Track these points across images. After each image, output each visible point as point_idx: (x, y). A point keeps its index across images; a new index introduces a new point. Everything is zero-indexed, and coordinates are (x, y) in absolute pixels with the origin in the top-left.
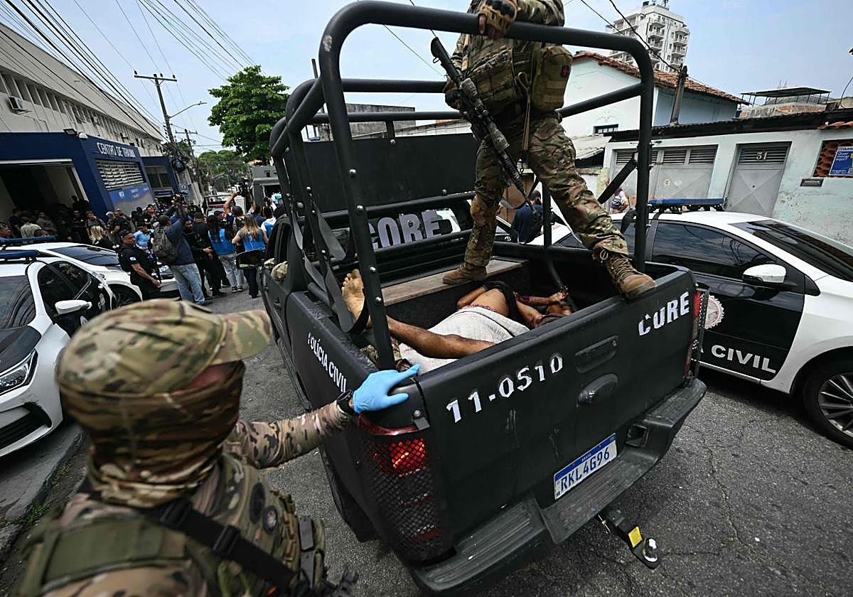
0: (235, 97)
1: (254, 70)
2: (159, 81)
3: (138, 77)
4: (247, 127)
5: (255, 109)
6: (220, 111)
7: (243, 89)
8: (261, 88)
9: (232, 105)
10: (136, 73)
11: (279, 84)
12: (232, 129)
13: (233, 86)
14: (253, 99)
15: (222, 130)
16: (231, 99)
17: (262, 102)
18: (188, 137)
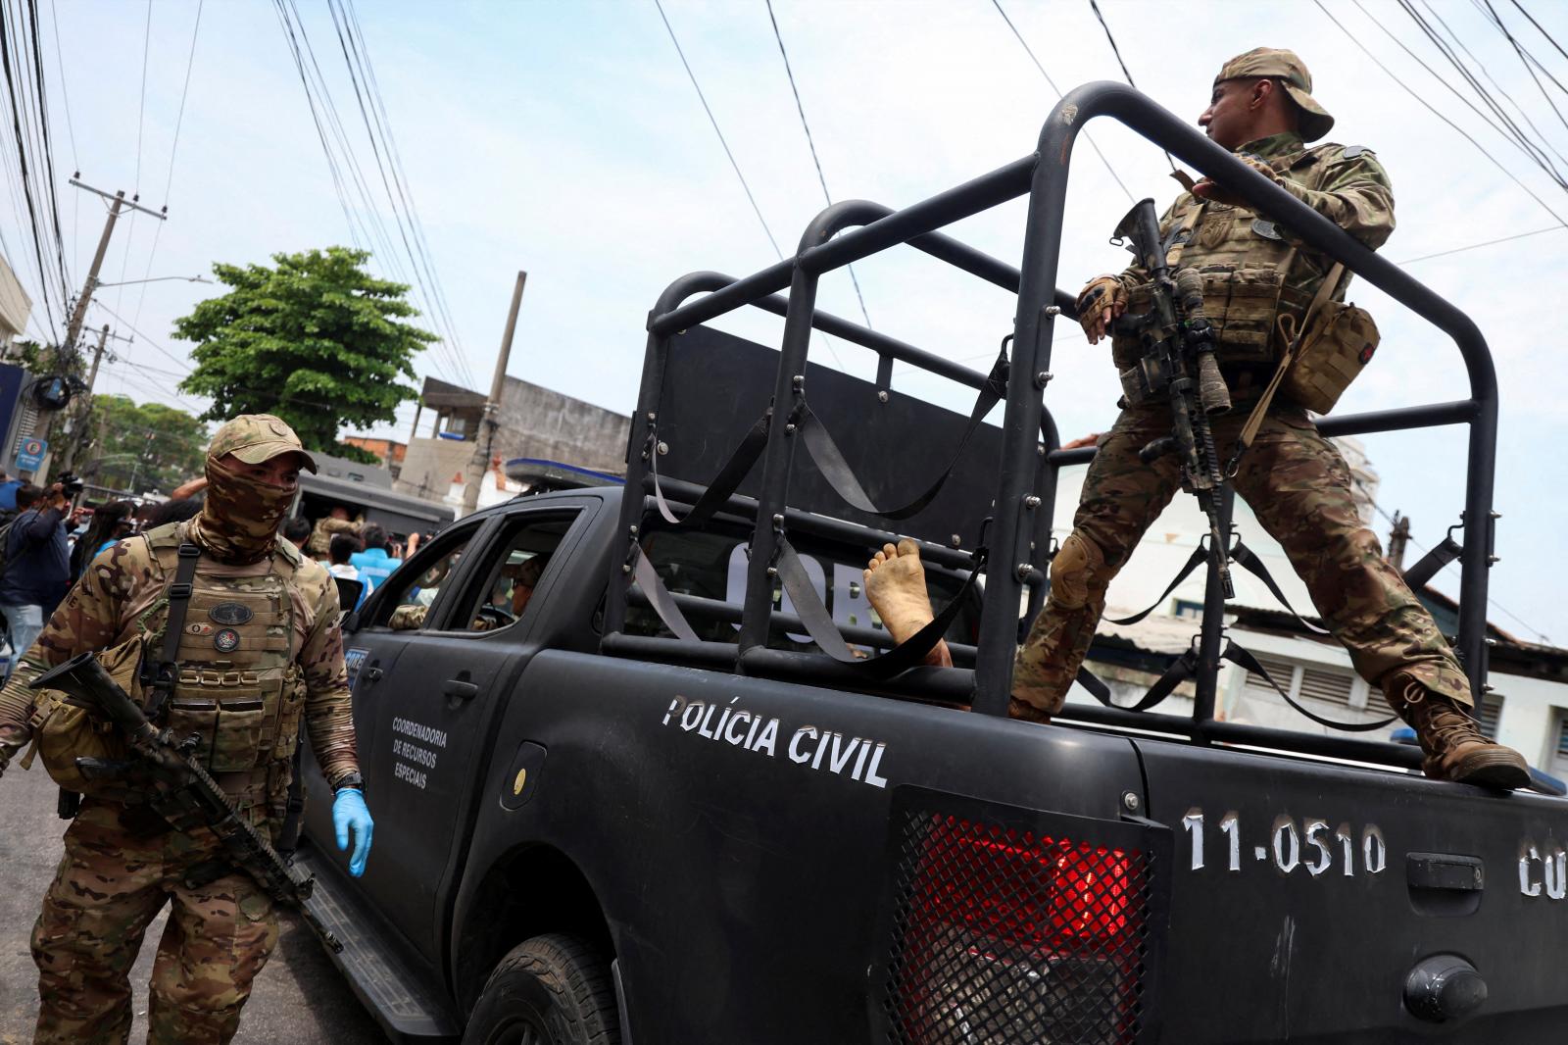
0: (273, 295)
1: (352, 257)
2: (123, 207)
3: (78, 184)
4: (268, 368)
5: (311, 335)
6: (218, 313)
7: (306, 286)
8: (349, 296)
9: (257, 310)
10: (77, 175)
11: (399, 299)
12: (228, 360)
13: (281, 272)
14: (319, 313)
15: (200, 355)
16: (262, 296)
17: (337, 323)
18: (103, 342)
